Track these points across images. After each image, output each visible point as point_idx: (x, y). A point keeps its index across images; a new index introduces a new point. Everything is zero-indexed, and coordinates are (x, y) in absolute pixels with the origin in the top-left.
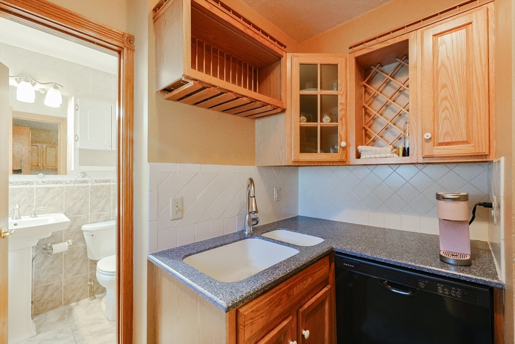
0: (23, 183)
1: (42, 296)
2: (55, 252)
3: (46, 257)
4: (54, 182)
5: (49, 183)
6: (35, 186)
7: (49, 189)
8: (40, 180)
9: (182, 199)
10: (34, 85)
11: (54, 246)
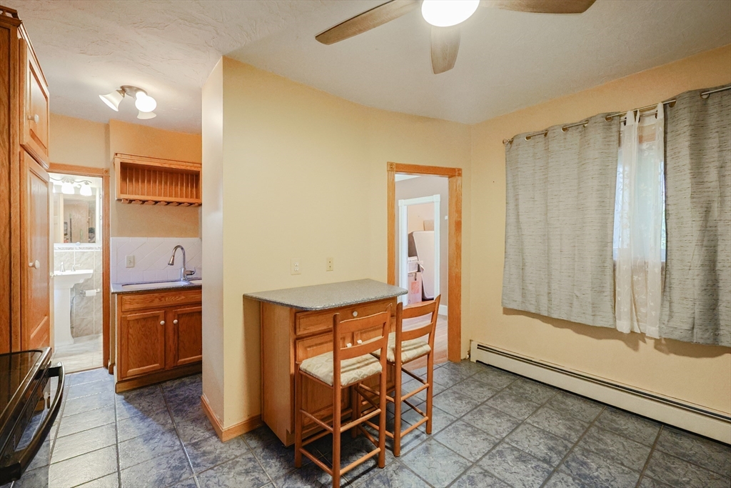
0: (67, 249)
1: (80, 325)
2: (87, 295)
3: (82, 299)
4: (87, 248)
5: (84, 248)
6: (75, 251)
7: (84, 252)
8: (78, 247)
9: (134, 257)
10: (72, 183)
11: (87, 292)
